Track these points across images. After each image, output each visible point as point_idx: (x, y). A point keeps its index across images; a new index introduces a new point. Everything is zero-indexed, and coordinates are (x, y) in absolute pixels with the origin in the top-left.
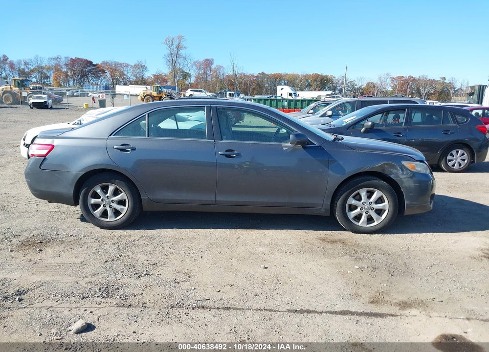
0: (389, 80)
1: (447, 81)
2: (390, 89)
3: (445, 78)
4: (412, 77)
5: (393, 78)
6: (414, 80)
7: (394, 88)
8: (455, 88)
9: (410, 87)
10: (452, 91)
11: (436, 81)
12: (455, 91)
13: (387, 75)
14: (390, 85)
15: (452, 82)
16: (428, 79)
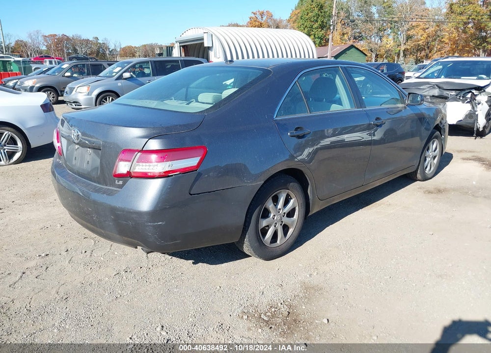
0: (41, 39)
1: (100, 41)
2: (44, 48)
3: (97, 38)
4: (66, 36)
5: (46, 36)
6: (68, 39)
7: (49, 47)
8: (109, 49)
9: (66, 46)
10: (107, 52)
11: (90, 41)
12: (110, 51)
13: (38, 32)
14: (43, 43)
15: (105, 42)
16: (82, 39)
